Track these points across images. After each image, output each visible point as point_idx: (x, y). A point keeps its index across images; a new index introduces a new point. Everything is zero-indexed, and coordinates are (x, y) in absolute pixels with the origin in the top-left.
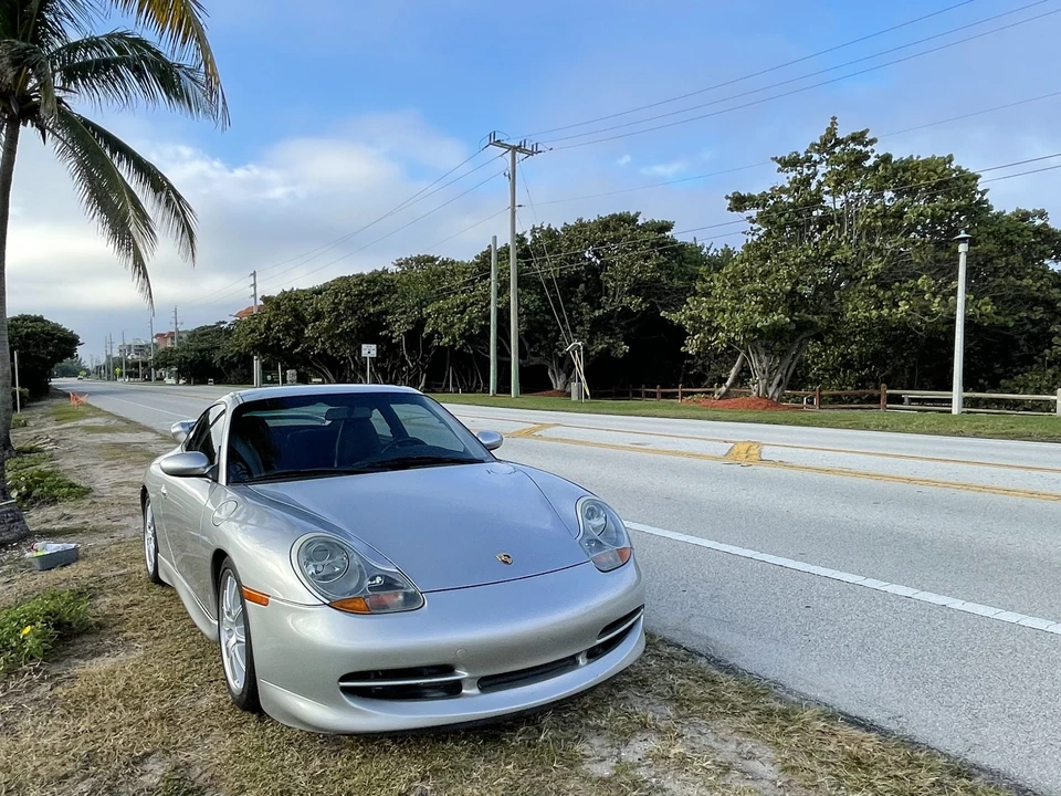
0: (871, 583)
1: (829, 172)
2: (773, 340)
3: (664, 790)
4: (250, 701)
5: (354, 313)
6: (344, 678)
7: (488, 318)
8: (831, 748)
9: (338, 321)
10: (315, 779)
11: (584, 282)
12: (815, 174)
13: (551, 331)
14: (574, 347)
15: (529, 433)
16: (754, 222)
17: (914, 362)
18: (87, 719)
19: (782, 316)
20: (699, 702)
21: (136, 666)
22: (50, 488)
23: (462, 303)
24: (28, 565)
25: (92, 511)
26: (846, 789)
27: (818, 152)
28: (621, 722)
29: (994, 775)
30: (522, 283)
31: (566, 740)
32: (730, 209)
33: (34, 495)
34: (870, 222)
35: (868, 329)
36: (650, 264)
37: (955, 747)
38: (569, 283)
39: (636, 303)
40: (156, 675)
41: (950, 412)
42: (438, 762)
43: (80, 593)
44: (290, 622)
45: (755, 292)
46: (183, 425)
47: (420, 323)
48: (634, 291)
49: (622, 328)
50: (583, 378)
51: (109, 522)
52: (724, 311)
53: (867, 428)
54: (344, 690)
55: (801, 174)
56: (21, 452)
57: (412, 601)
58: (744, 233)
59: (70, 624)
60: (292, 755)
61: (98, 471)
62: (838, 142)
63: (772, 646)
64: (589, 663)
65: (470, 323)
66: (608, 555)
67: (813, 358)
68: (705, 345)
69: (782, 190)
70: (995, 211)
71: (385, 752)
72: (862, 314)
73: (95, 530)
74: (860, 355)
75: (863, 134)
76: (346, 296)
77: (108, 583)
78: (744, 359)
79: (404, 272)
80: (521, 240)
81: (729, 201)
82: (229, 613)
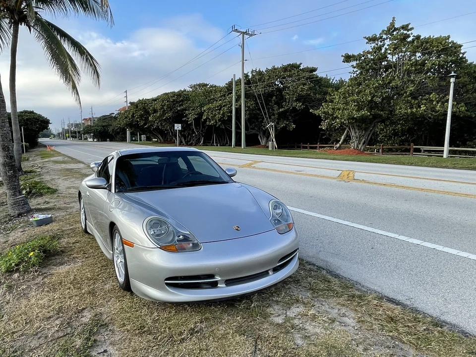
0: (402, 238)
1: (391, 44)
2: (361, 123)
3: (305, 330)
4: (127, 287)
5: (171, 110)
6: (167, 279)
7: (231, 112)
8: (380, 312)
9: (164, 113)
10: (155, 321)
11: (275, 96)
12: (384, 45)
13: (260, 118)
14: (270, 125)
15: (249, 165)
16: (354, 68)
17: (427, 133)
18: (58, 293)
19: (366, 112)
20: (322, 290)
21: (78, 270)
22: (40, 189)
23: (219, 105)
24: (31, 224)
25: (58, 200)
26: (386, 331)
27: (386, 34)
28: (287, 299)
29: (453, 326)
30: (247, 96)
31: (263, 307)
32: (344, 62)
33: (33, 192)
34: (409, 68)
35: (406, 118)
36: (306, 87)
37: (436, 313)
38: (268, 96)
39: (299, 105)
40: (87, 274)
41: (443, 156)
42: (208, 315)
43: (53, 237)
44: (144, 255)
45: (354, 101)
46: (96, 164)
47: (201, 114)
48: (298, 100)
49: (292, 117)
50: (274, 140)
51: (65, 205)
52: (339, 109)
53: (404, 164)
54: (167, 284)
55: (377, 45)
56: (26, 172)
57: (196, 247)
58: (350, 73)
59: (50, 251)
60: (145, 311)
61: (60, 181)
62: (396, 29)
63: (355, 266)
64: (274, 273)
65: (223, 114)
66: (282, 227)
67: (380, 131)
68: (330, 125)
69: (369, 52)
70: (469, 62)
71: (185, 310)
72: (403, 111)
73: (59, 209)
74: (402, 129)
75: (407, 25)
76: (167, 102)
77: (66, 232)
78: (348, 132)
79: (193, 91)
80: (246, 76)
81: (343, 58)
82: (117, 249)
